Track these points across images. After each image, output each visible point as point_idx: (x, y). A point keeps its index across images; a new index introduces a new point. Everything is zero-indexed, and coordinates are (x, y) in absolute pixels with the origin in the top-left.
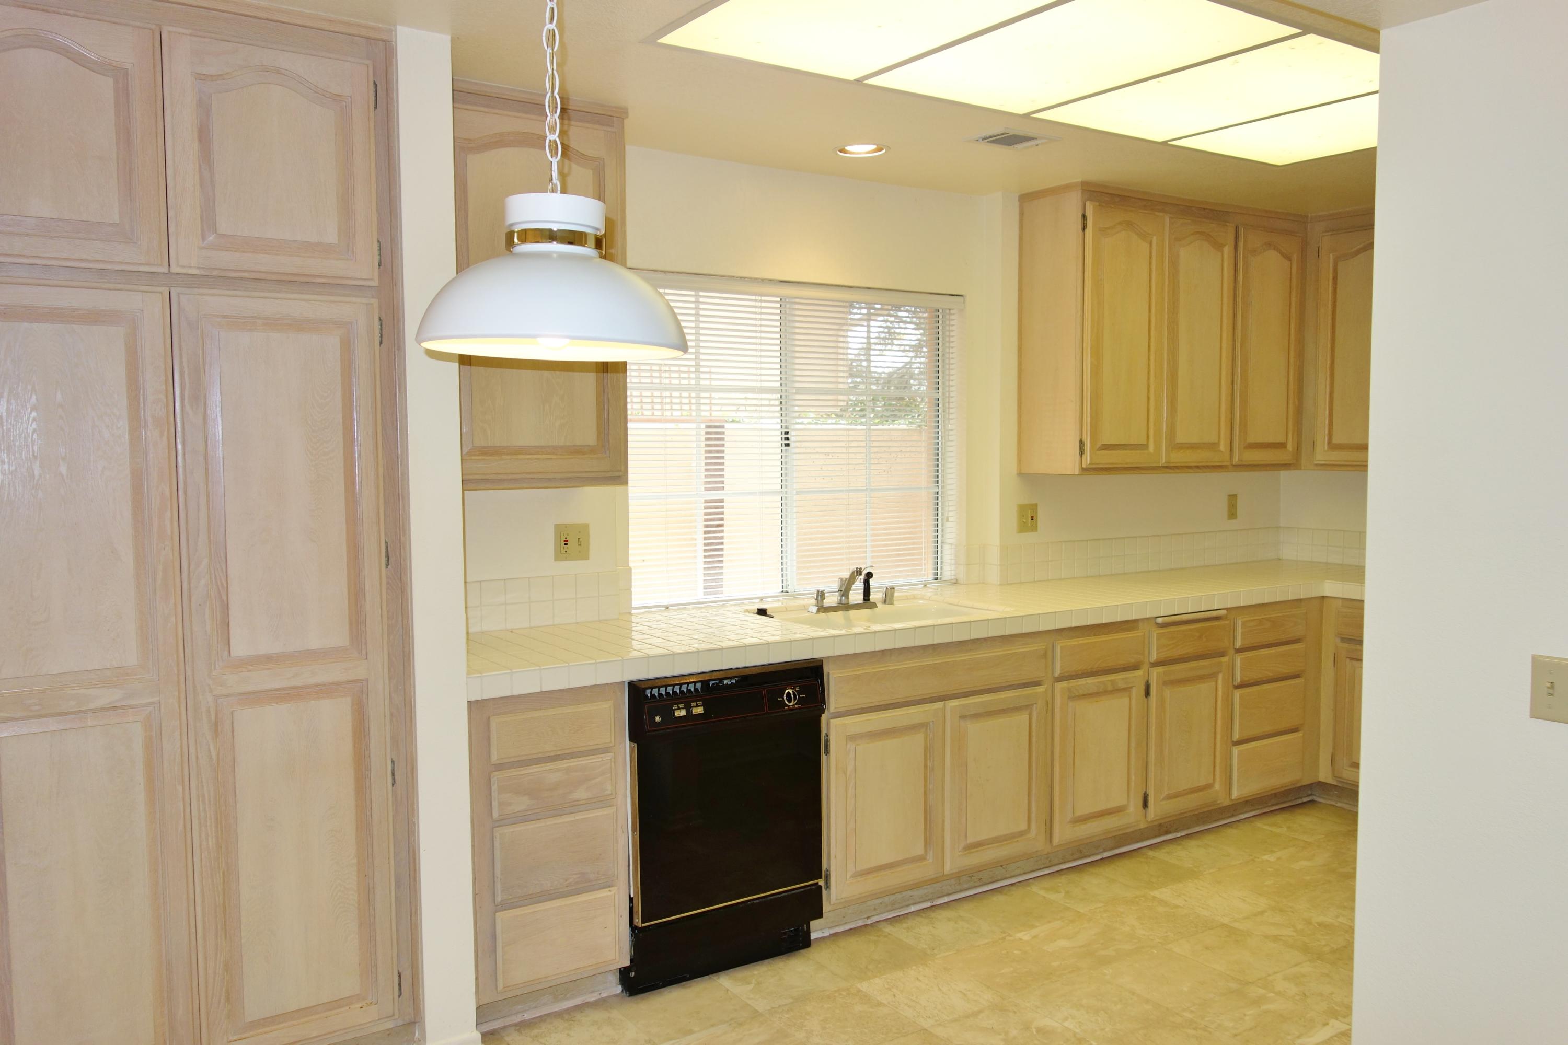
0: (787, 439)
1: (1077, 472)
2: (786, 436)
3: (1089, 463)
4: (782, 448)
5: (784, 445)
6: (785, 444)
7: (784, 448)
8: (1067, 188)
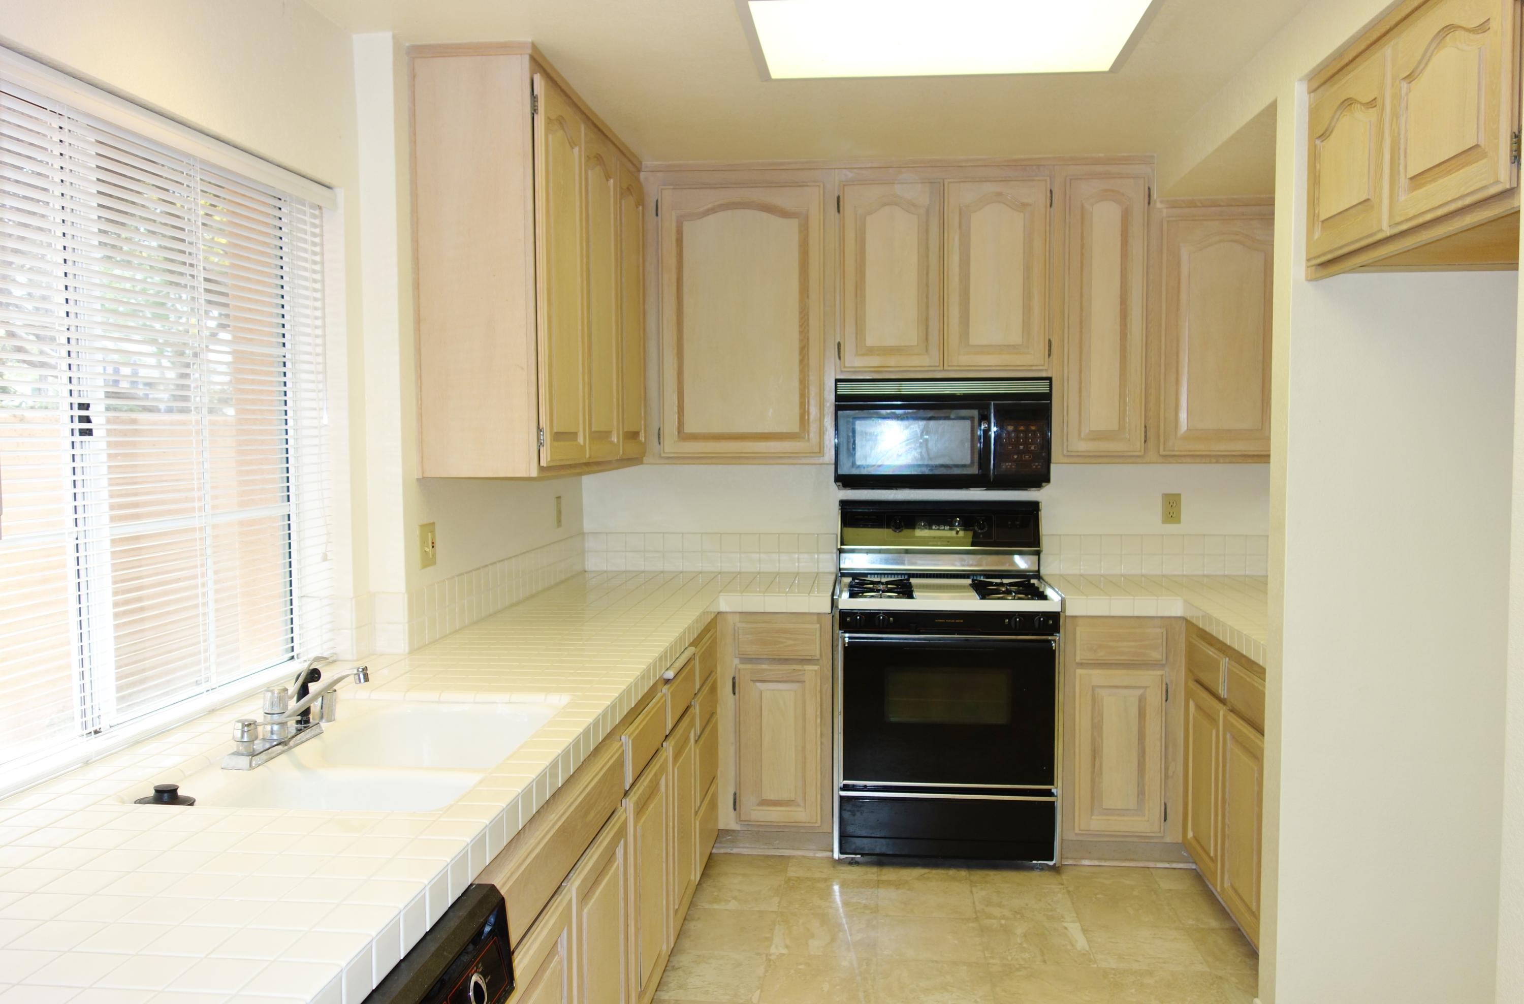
0: (87, 420)
1: (534, 473)
2: (84, 413)
3: (549, 459)
4: (73, 439)
5: (77, 433)
6: (80, 430)
7: (77, 438)
8: (504, 48)
